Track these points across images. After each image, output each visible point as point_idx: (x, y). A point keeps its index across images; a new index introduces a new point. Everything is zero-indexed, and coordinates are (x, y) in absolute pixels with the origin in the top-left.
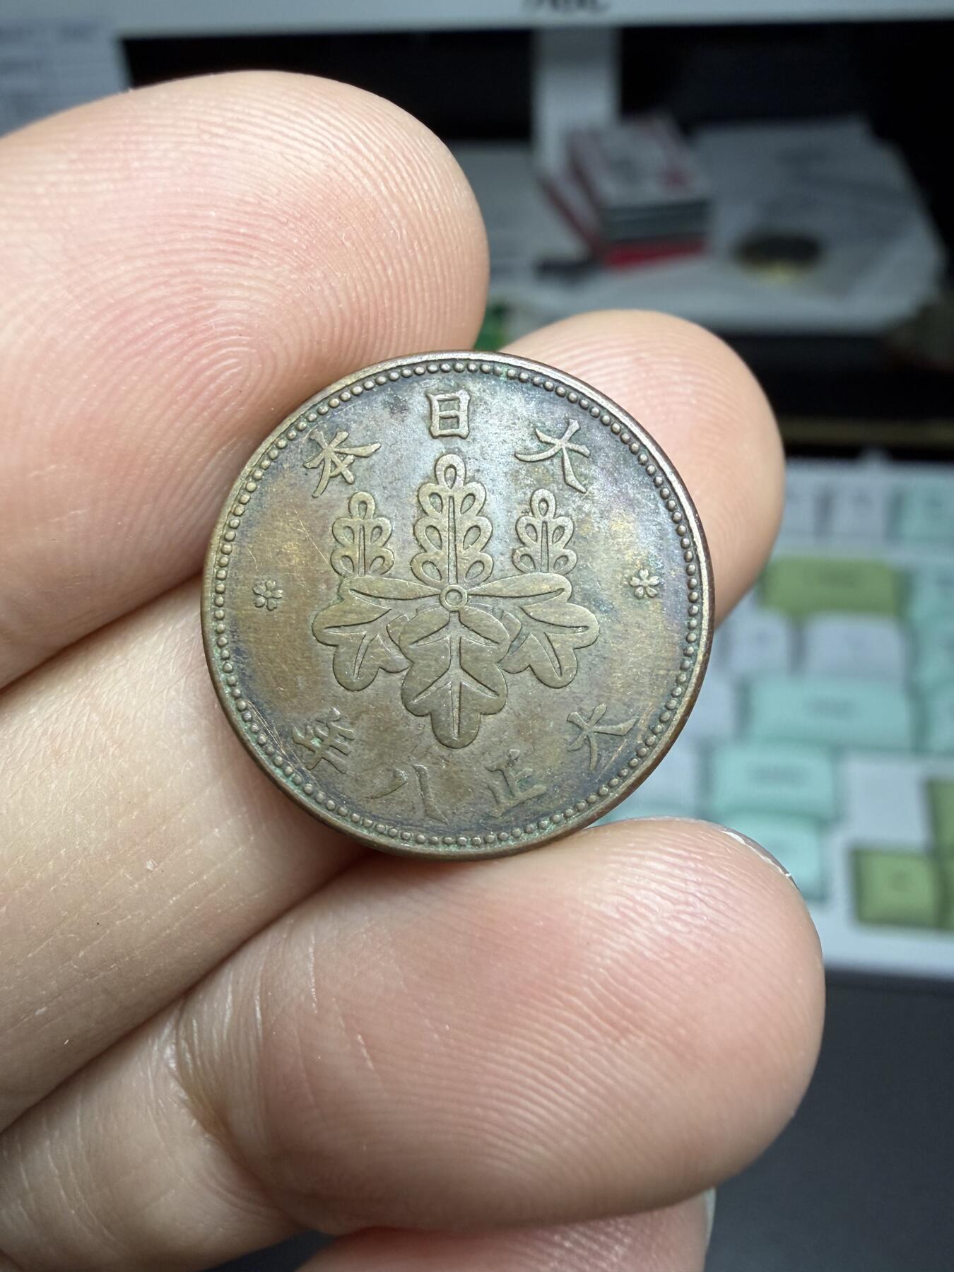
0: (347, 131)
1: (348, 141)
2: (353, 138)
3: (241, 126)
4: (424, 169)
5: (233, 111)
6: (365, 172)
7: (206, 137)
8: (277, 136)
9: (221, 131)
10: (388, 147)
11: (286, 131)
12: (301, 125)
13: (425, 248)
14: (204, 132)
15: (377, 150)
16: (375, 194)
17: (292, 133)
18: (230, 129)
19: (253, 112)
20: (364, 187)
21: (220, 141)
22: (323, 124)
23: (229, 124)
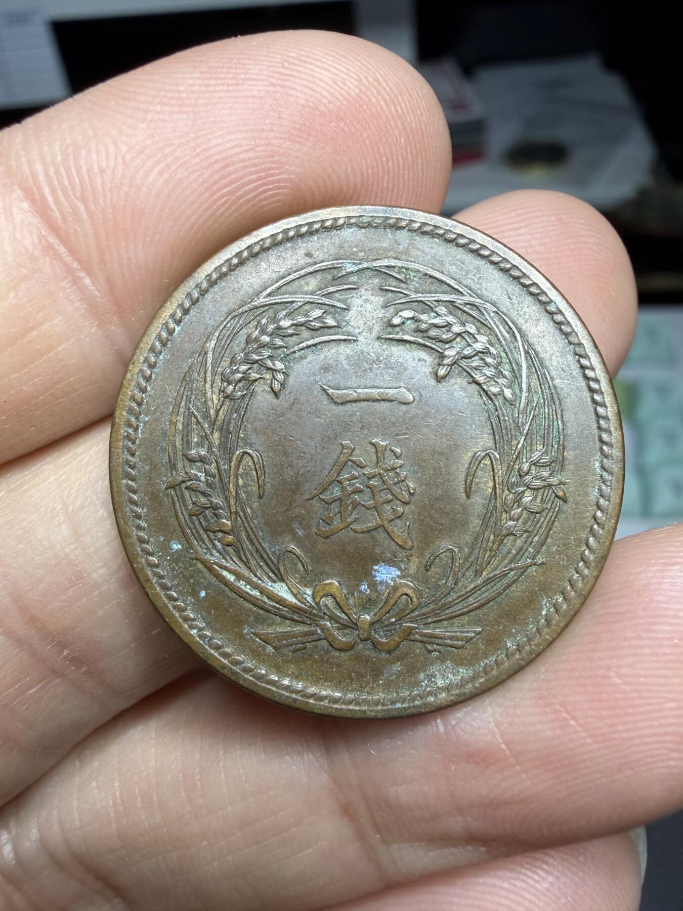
0: (374, 70)
1: (374, 76)
2: (378, 75)
3: (309, 60)
4: (419, 101)
5: (304, 50)
6: (383, 98)
7: (286, 64)
8: (330, 68)
9: (296, 62)
10: (398, 84)
11: (337, 66)
12: (347, 64)
13: (414, 152)
14: (285, 61)
15: (391, 85)
16: (387, 112)
17: (340, 67)
18: (301, 61)
19: (316, 52)
20: (381, 107)
21: (294, 67)
22: (359, 64)
23: (301, 58)
